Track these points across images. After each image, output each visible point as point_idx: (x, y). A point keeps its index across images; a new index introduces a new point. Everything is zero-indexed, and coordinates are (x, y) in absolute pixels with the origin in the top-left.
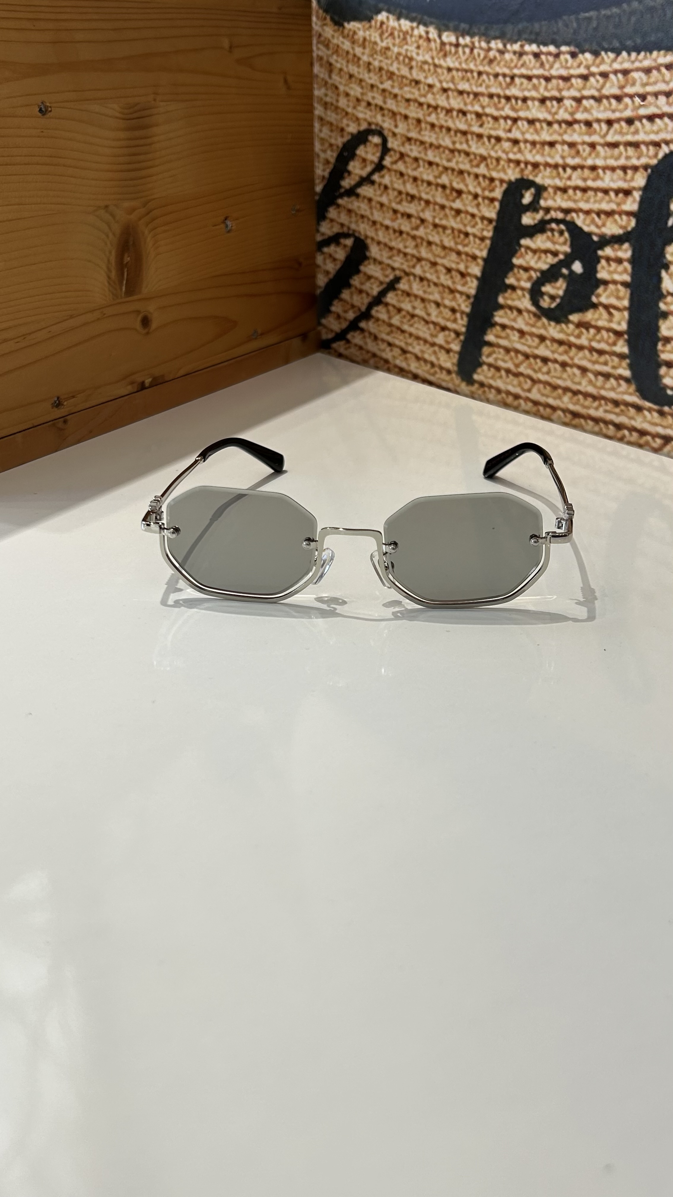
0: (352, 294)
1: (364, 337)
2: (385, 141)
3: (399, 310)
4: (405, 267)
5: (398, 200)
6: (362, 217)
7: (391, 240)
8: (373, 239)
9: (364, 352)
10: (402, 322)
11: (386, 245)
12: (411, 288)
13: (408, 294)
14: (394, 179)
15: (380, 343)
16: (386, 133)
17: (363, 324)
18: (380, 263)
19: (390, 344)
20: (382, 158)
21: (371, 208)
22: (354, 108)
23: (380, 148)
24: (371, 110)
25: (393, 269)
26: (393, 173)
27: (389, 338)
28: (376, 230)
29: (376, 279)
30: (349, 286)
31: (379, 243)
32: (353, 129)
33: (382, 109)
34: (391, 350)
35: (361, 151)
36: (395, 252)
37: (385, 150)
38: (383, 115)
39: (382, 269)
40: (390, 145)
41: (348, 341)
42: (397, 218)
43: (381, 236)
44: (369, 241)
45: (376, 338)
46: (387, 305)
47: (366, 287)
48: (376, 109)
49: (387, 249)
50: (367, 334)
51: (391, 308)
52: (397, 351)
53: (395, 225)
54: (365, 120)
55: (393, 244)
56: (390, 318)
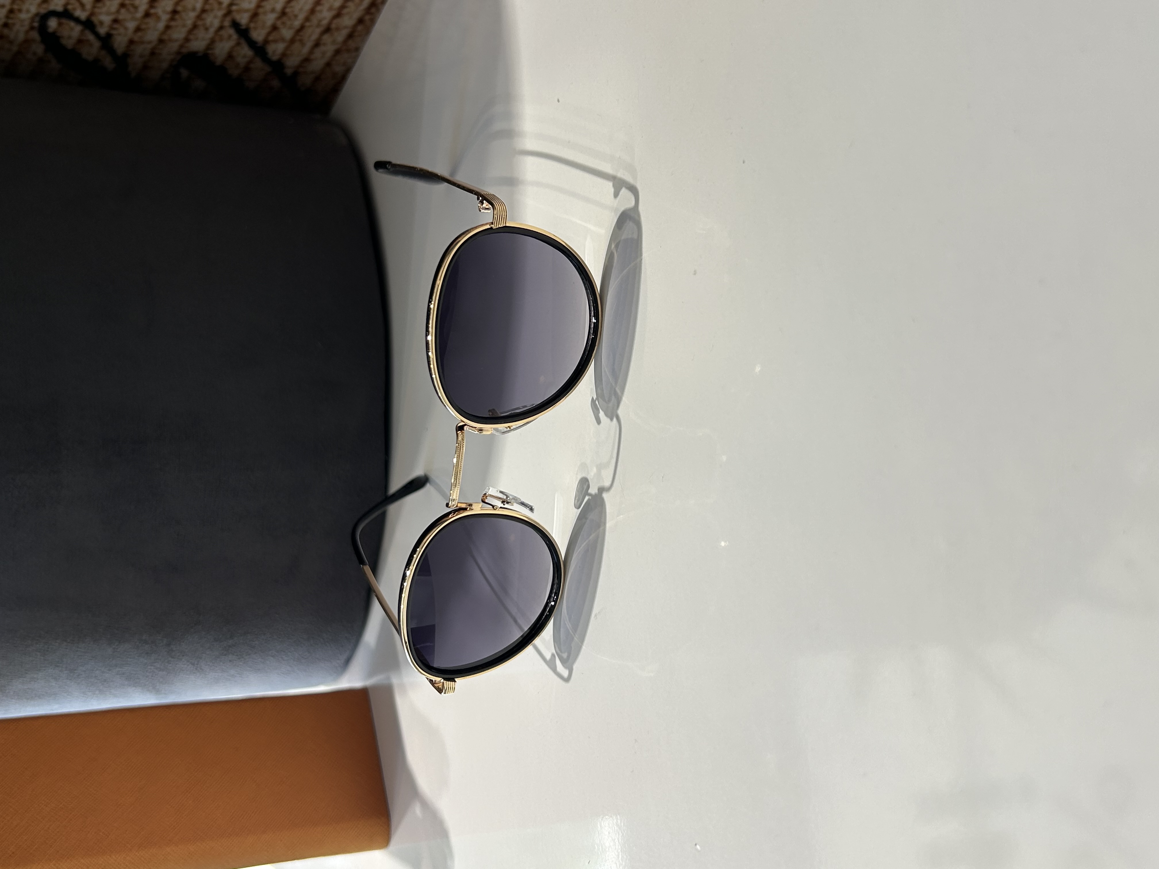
0: (249, 79)
1: (305, 73)
2: (53, 13)
3: (274, 28)
4: (220, 13)
5: (132, 9)
6: (153, 53)
7: (184, 26)
8: (182, 46)
9: (323, 76)
10: (290, 28)
11: (190, 31)
12: (246, 11)
13: (255, 15)
14: (104, 10)
15: (314, 56)
16: (43, 11)
18: (212, 41)
19: (317, 44)
20: (77, 20)
21: (142, 43)
22: (11, 42)
23: (64, 21)
24: (14, 24)
25: (221, 28)
26: (97, 10)
27: (309, 44)
28: (171, 40)
29: (233, 48)
30: (240, 80)
31: (187, 40)
32: (39, 49)
33: (11, 11)
34: (325, 44)
35: (69, 43)
36: (200, 23)
37: (66, 14)
38: (20, 11)
39: (221, 40)
40: (60, 9)
41: (309, 91)
42: (156, 14)
43: (178, 34)
44: (184, 50)
45: (307, 60)
46: (266, 42)
47: (242, 61)
48: (12, 18)
49: (195, 32)
50: (301, 70)
51: (271, 38)
52: (326, 38)
53: (165, 17)
54: (27, 32)
55: (189, 23)
56: (283, 40)
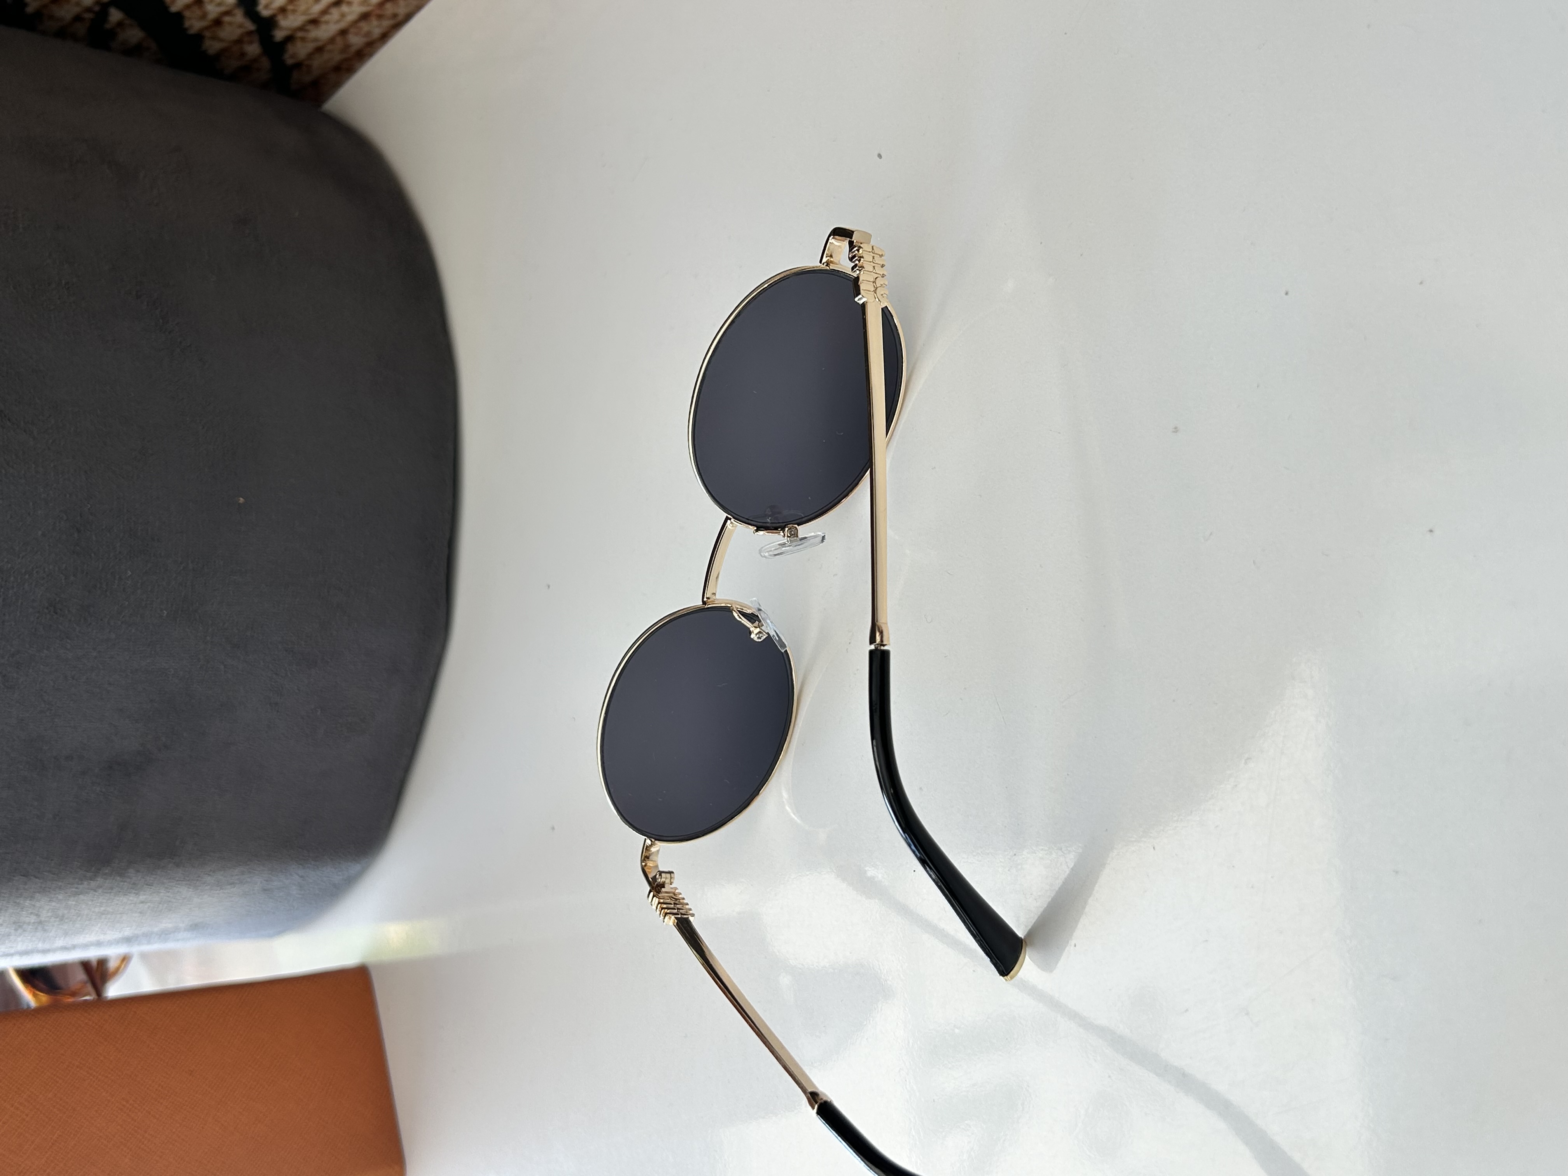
0: (215, 38)
1: (303, 39)
9: (329, 47)
15: (326, 18)
17: (279, 35)
30: (199, 37)
41: (298, 65)
47: (211, 11)
50: (300, 34)
